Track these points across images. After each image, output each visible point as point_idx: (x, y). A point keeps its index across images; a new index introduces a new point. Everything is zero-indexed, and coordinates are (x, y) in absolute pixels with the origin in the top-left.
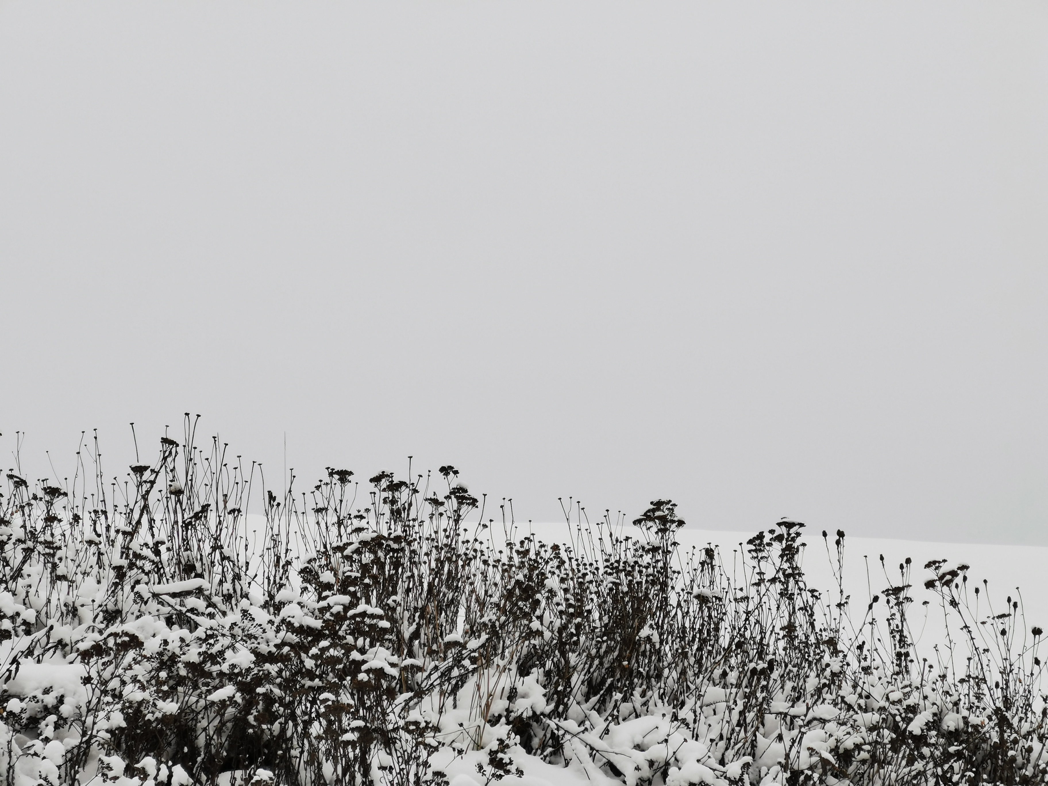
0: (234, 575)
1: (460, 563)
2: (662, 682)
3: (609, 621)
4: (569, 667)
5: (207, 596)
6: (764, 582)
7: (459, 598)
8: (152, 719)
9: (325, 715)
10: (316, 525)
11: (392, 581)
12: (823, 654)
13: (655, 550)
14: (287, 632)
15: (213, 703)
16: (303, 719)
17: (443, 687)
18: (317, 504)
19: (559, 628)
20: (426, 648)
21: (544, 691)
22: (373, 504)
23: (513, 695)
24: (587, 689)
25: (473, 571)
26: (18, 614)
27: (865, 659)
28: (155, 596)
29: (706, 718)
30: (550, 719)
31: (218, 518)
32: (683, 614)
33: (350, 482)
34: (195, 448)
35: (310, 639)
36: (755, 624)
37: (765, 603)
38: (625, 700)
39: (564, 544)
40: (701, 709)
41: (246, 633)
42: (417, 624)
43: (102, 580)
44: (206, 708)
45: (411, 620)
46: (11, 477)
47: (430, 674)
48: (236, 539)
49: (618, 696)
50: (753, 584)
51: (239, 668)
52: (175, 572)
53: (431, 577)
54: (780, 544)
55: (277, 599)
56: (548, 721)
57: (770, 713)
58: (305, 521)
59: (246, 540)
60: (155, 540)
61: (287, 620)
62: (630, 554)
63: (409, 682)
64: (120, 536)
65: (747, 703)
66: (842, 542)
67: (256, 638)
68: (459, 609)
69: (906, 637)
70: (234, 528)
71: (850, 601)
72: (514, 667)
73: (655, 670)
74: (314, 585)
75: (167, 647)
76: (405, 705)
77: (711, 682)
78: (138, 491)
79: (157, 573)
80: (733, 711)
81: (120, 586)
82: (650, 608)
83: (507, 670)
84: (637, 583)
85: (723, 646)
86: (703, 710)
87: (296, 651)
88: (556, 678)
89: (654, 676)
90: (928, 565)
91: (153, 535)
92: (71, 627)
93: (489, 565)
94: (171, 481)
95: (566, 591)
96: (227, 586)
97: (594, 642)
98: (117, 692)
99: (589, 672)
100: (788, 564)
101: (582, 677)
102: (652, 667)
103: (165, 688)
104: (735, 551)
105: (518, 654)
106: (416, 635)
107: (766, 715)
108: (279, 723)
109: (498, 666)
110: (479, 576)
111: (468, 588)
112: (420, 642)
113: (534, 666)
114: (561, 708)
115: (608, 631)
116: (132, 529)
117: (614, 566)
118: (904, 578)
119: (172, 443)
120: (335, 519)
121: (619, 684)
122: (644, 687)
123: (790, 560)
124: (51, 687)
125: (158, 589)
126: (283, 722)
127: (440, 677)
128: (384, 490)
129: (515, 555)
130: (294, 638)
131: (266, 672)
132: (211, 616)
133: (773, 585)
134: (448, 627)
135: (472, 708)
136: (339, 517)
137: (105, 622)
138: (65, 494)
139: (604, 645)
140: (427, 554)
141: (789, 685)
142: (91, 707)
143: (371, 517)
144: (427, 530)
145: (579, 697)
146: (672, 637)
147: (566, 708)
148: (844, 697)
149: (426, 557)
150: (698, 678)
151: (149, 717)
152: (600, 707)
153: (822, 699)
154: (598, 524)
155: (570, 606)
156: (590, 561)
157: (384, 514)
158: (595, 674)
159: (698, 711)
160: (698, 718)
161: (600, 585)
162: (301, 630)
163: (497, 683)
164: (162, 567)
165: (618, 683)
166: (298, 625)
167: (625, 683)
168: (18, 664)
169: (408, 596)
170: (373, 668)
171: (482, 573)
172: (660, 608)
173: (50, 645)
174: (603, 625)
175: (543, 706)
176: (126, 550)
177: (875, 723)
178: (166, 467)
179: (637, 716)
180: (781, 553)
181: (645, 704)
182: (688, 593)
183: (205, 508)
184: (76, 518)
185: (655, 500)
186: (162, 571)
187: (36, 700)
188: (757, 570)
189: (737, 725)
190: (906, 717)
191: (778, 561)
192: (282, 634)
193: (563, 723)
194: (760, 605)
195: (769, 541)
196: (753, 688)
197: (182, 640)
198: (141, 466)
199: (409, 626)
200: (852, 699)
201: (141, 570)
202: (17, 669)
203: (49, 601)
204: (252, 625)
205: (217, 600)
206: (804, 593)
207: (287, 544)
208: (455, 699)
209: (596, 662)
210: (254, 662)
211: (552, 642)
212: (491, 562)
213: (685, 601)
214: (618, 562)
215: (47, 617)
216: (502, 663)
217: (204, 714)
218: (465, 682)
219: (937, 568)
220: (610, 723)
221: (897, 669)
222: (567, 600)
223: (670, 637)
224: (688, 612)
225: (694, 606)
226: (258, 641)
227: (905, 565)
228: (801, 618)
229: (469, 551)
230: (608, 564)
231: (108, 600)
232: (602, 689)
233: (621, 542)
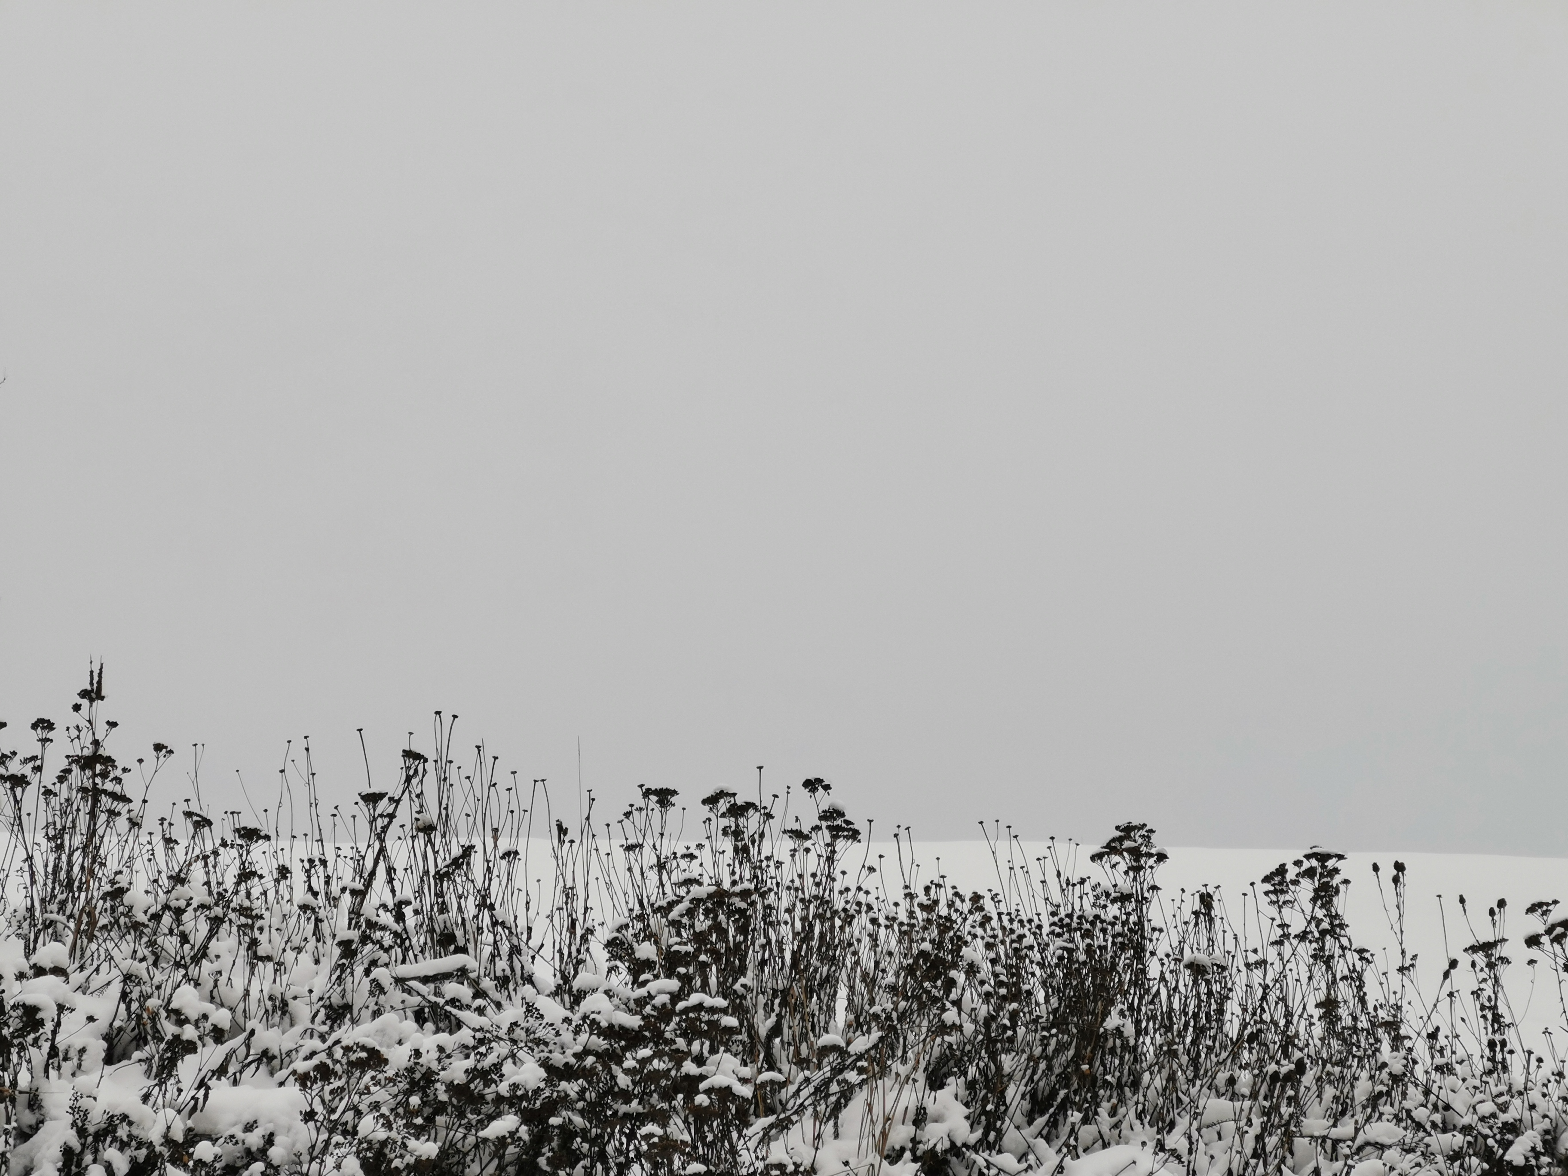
0: (511, 948)
1: (838, 923)
2: (1141, 1094)
3: (1060, 1004)
4: (1003, 1076)
5: (474, 980)
6: (1288, 938)
7: (837, 975)
8: (401, 1167)
9: (649, 1156)
10: (628, 873)
11: (739, 951)
12: (1378, 1046)
13: (1124, 898)
14: (591, 1034)
15: (485, 1140)
16: (617, 1161)
17: (818, 1109)
18: (627, 839)
19: (985, 1018)
20: (792, 1048)
21: (966, 1111)
22: (708, 838)
23: (920, 1118)
24: (1029, 1106)
25: (856, 933)
26: (205, 1017)
27: (1441, 1051)
28: (400, 981)
29: (1206, 1144)
30: (977, 1152)
31: (486, 864)
32: (1168, 991)
33: (674, 805)
34: (451, 762)
35: (623, 1043)
36: (1277, 1003)
37: (1291, 970)
38: (1085, 1121)
39: (990, 890)
40: (1199, 1133)
41: (532, 1036)
42: (777, 1015)
43: (322, 959)
44: (476, 1146)
45: (768, 1008)
46: (189, 814)
47: (799, 1090)
48: (512, 894)
49: (1076, 1116)
50: (1273, 944)
51: (523, 1089)
52: (425, 943)
53: (796, 943)
54: (1311, 881)
55: (576, 984)
56: (974, 1156)
57: (1301, 1136)
58: (611, 865)
59: (528, 894)
60: (397, 899)
61: (591, 1018)
62: (1087, 906)
63: (769, 1101)
64: (347, 895)
65: (1266, 1124)
66: (1401, 880)
67: (546, 1044)
68: (839, 991)
69: (1502, 1016)
70: (509, 878)
71: (1418, 963)
72: (921, 1076)
73: (1129, 1075)
74: (627, 964)
75: (419, 1061)
76: (764, 1135)
77: (1214, 1090)
78: (371, 829)
79: (400, 946)
80: (1247, 1135)
81: (349, 970)
82: (1121, 983)
83: (910, 1081)
84: (1100, 947)
85: (1230, 1036)
86: (1202, 1133)
87: (604, 1061)
88: (984, 1092)
89: (1129, 1084)
90: (1532, 909)
91: (393, 891)
92: (280, 1031)
93: (879, 925)
94: (418, 812)
95: (994, 962)
96: (502, 965)
97: (1038, 1036)
98: (349, 1127)
99: (1033, 1081)
100: (1324, 911)
101: (1022, 1088)
102: (1126, 1072)
103: (419, 1121)
104: (1245, 895)
105: (927, 1057)
106: (776, 1030)
107: (1295, 1139)
108: (583, 1167)
109: (898, 1075)
110: (866, 940)
111: (849, 961)
112: (782, 1041)
113: (950, 1074)
114: (992, 1136)
115: (1058, 1021)
116: (364, 885)
117: (1065, 922)
118: (1497, 930)
119: (418, 757)
120: (654, 861)
121: (1077, 1098)
122: (1114, 1101)
123: (1327, 905)
124: (255, 1122)
125: (403, 970)
126: (588, 1165)
127: (814, 1093)
128: (723, 815)
129: (917, 910)
130: (600, 1043)
131: (563, 1094)
132: (481, 1011)
133: (1303, 944)
134: (822, 1017)
135: (861, 1137)
136: (659, 858)
137: (329, 1022)
138: (267, 838)
139: (1053, 1041)
140: (788, 911)
141: (1329, 1092)
142: (315, 1154)
143: (705, 856)
144: (787, 874)
145: (1019, 1118)
146: (1154, 1024)
147: (1000, 1134)
148: (1411, 1111)
149: (787, 914)
150: (1194, 1086)
151: (397, 1163)
152: (1049, 1133)
153: (1377, 1115)
154: (1038, 859)
155: (1000, 984)
156: (1030, 916)
157: (724, 851)
158: (1041, 1084)
159: (1195, 1135)
160: (1194, 1147)
161: (1044, 950)
162: (612, 1032)
163: (897, 1100)
164: (408, 938)
165: (1075, 1095)
166: (607, 1025)
167: (1085, 1097)
168: (208, 1088)
169: (763, 971)
170: (716, 1086)
171: (870, 935)
172: (1134, 983)
173: (250, 1059)
174: (1050, 1010)
175: (965, 1134)
176: (355, 913)
177: (1457, 1149)
178: (410, 792)
179: (1105, 1145)
180: (1312, 894)
181: (1116, 1126)
182: (1175, 960)
183: (468, 851)
184: (284, 872)
185: (1123, 822)
186: (407, 943)
187: (234, 1140)
188: (1278, 921)
189: (1253, 1157)
190: (1502, 1139)
191: (1308, 907)
192: (583, 1037)
193: (996, 1159)
194: (1282, 977)
195: (1294, 878)
196: (1275, 1100)
197: (441, 1049)
198: (374, 793)
199: (766, 1020)
200: (1420, 1114)
201: (378, 946)
202: (206, 1096)
203: (247, 993)
204: (540, 1025)
205: (487, 984)
206: (1348, 954)
207: (586, 901)
208: (836, 1125)
209: (1043, 1066)
210: (544, 1080)
211: (975, 1038)
212: (882, 921)
213: (1171, 972)
214: (1070, 916)
215: (245, 1017)
216: (903, 1070)
217: (475, 1155)
218: (850, 1099)
219: (1544, 913)
220: (1064, 1156)
221: (1489, 1065)
222: (996, 975)
223: (1151, 1024)
224: (1176, 989)
225: (1186, 977)
226: (550, 1048)
227: (1497, 910)
228: (1344, 991)
229: (849, 905)
230: (1056, 919)
231: (332, 990)
232: (1052, 1106)
233: (1074, 885)
